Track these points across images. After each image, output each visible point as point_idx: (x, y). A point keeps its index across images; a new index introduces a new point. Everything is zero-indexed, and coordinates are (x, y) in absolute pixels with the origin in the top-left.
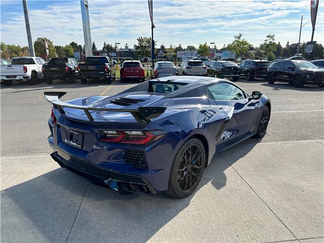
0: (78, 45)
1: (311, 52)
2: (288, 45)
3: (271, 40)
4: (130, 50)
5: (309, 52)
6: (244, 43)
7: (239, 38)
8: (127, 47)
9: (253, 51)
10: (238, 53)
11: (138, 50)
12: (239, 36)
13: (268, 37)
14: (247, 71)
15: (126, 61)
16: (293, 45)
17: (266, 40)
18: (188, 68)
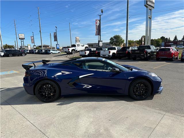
0: (166, 38)
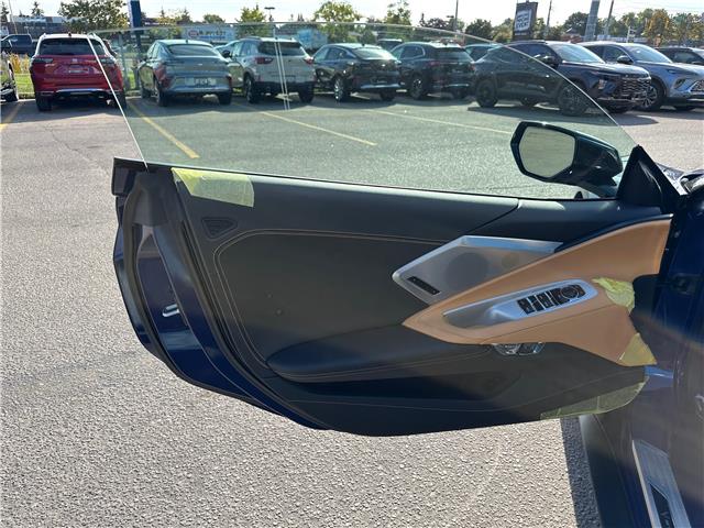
1: (526, 28)
2: (422, 21)
4: (49, 19)
5: (521, 29)
6: (345, 9)
8: (38, 12)
9: (354, 33)
10: (334, 36)
11: (76, 19)
14: (414, 74)
15: (46, 36)
16: (432, 21)
17: (392, 5)
18: (261, 61)
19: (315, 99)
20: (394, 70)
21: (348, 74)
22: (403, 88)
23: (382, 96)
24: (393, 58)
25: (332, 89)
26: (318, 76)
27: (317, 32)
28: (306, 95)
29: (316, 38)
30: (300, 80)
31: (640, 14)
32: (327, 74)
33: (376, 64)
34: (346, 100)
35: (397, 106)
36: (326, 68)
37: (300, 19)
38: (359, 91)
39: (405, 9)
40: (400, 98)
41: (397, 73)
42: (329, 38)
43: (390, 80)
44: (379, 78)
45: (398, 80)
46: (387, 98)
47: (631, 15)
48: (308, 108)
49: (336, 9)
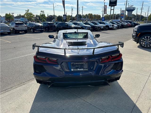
1: (65, 19)
3: (43, 13)
6: (31, 14)
7: (28, 11)
9: (33, 18)
12: (27, 10)
13: (41, 11)
14: (46, 27)
16: (50, 16)
17: (41, 13)
18: (16, 26)
19: (28, 32)
20: (42, 27)
21: (34, 28)
22: (44, 30)
23: (40, 31)
24: (42, 25)
25: (31, 30)
26: (28, 28)
27: (25, 18)
28: (26, 32)
29: (25, 20)
30: (24, 29)
31: (88, 14)
32: (29, 28)
33: (39, 26)
34: (34, 32)
35: (43, 33)
36: (29, 27)
37: (20, 15)
38: (36, 31)
39: (44, 14)
40: (44, 32)
41: (43, 27)
42: (28, 19)
43: (41, 29)
44: (40, 28)
45: (43, 29)
46: (42, 32)
47: (87, 14)
48: (27, 34)
49: (29, 14)
